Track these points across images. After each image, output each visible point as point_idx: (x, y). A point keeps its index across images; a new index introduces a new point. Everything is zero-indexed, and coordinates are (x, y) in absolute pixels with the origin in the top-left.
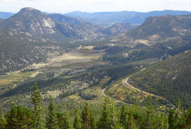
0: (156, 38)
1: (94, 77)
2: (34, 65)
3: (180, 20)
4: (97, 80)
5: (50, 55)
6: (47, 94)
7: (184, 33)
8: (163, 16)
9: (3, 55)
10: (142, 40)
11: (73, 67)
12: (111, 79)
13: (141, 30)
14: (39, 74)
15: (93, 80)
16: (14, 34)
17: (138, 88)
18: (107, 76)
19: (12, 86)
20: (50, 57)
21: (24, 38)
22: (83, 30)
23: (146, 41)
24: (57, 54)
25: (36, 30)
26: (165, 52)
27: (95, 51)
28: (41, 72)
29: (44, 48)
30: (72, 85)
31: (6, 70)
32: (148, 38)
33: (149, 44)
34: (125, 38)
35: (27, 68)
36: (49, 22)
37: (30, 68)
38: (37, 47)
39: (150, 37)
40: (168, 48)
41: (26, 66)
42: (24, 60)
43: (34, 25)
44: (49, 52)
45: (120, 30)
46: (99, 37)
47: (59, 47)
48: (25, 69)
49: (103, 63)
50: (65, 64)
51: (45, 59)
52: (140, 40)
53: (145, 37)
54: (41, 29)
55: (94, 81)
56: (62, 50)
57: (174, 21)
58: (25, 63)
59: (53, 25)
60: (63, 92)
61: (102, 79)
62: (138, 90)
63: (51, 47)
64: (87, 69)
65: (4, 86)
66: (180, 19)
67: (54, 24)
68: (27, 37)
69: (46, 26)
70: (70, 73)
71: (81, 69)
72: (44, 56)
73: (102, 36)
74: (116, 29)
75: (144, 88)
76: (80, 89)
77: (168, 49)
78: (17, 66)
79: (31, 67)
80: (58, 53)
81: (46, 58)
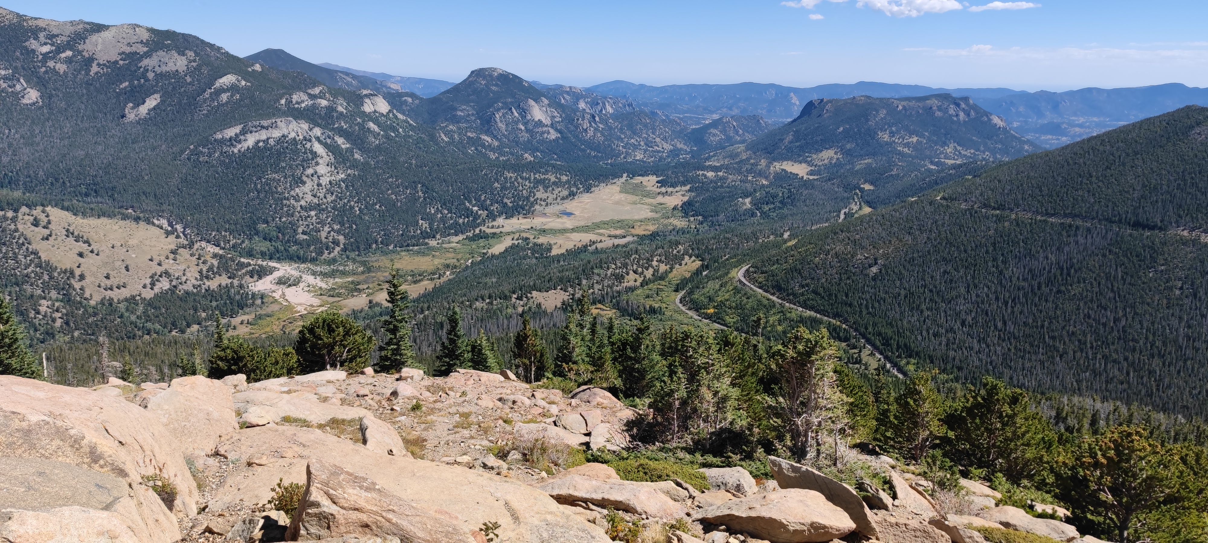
0: (832, 158)
1: (655, 259)
2: (500, 221)
3: (900, 111)
4: (663, 268)
5: (544, 196)
6: (532, 300)
7: (909, 148)
8: (854, 98)
9: (420, 193)
10: (790, 163)
11: (601, 231)
12: (702, 266)
13: (790, 137)
14: (512, 247)
15: (653, 267)
16: (452, 138)
17: (773, 294)
18: (691, 257)
19: (440, 275)
20: (542, 203)
21: (476, 149)
22: (634, 133)
23: (804, 165)
24: (561, 194)
25: (510, 129)
26: (854, 199)
27: (663, 190)
28: (517, 239)
29: (529, 179)
30: (596, 278)
31: (427, 233)
32: (809, 159)
33: (811, 175)
34: (744, 158)
35: (480, 231)
36: (544, 109)
37: (489, 231)
38: (509, 175)
39: (814, 156)
40: (862, 186)
41: (479, 225)
42: (475, 208)
43: (504, 115)
44: (540, 187)
45: (732, 135)
46: (675, 152)
47: (567, 175)
48: (477, 231)
49: (683, 223)
50: (582, 223)
51: (530, 208)
52: (785, 162)
53: (800, 156)
54: (523, 128)
55: (656, 271)
56: (575, 185)
57: (883, 113)
58: (476, 217)
59: (553, 117)
60: (573, 295)
61: (677, 266)
62: (774, 298)
63: (546, 177)
64: (638, 236)
65: (420, 275)
66: (900, 107)
67: (556, 114)
68: (483, 146)
69: (536, 119)
70: (594, 247)
71: (624, 237)
72: (527, 198)
73: (681, 149)
74: (721, 132)
75: (788, 295)
76: (618, 289)
77: (862, 190)
78: (457, 223)
79: (493, 227)
80: (565, 193)
81: (532, 203)
